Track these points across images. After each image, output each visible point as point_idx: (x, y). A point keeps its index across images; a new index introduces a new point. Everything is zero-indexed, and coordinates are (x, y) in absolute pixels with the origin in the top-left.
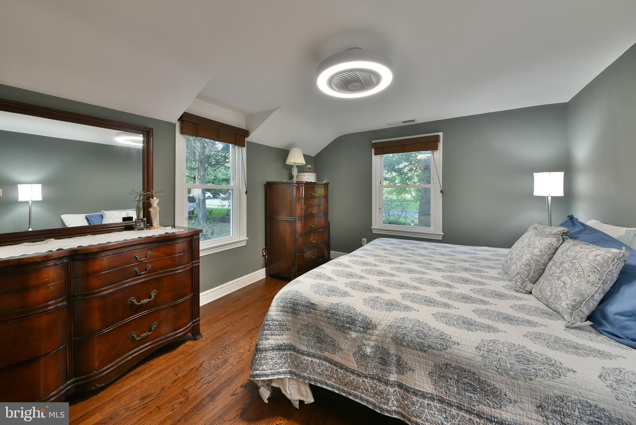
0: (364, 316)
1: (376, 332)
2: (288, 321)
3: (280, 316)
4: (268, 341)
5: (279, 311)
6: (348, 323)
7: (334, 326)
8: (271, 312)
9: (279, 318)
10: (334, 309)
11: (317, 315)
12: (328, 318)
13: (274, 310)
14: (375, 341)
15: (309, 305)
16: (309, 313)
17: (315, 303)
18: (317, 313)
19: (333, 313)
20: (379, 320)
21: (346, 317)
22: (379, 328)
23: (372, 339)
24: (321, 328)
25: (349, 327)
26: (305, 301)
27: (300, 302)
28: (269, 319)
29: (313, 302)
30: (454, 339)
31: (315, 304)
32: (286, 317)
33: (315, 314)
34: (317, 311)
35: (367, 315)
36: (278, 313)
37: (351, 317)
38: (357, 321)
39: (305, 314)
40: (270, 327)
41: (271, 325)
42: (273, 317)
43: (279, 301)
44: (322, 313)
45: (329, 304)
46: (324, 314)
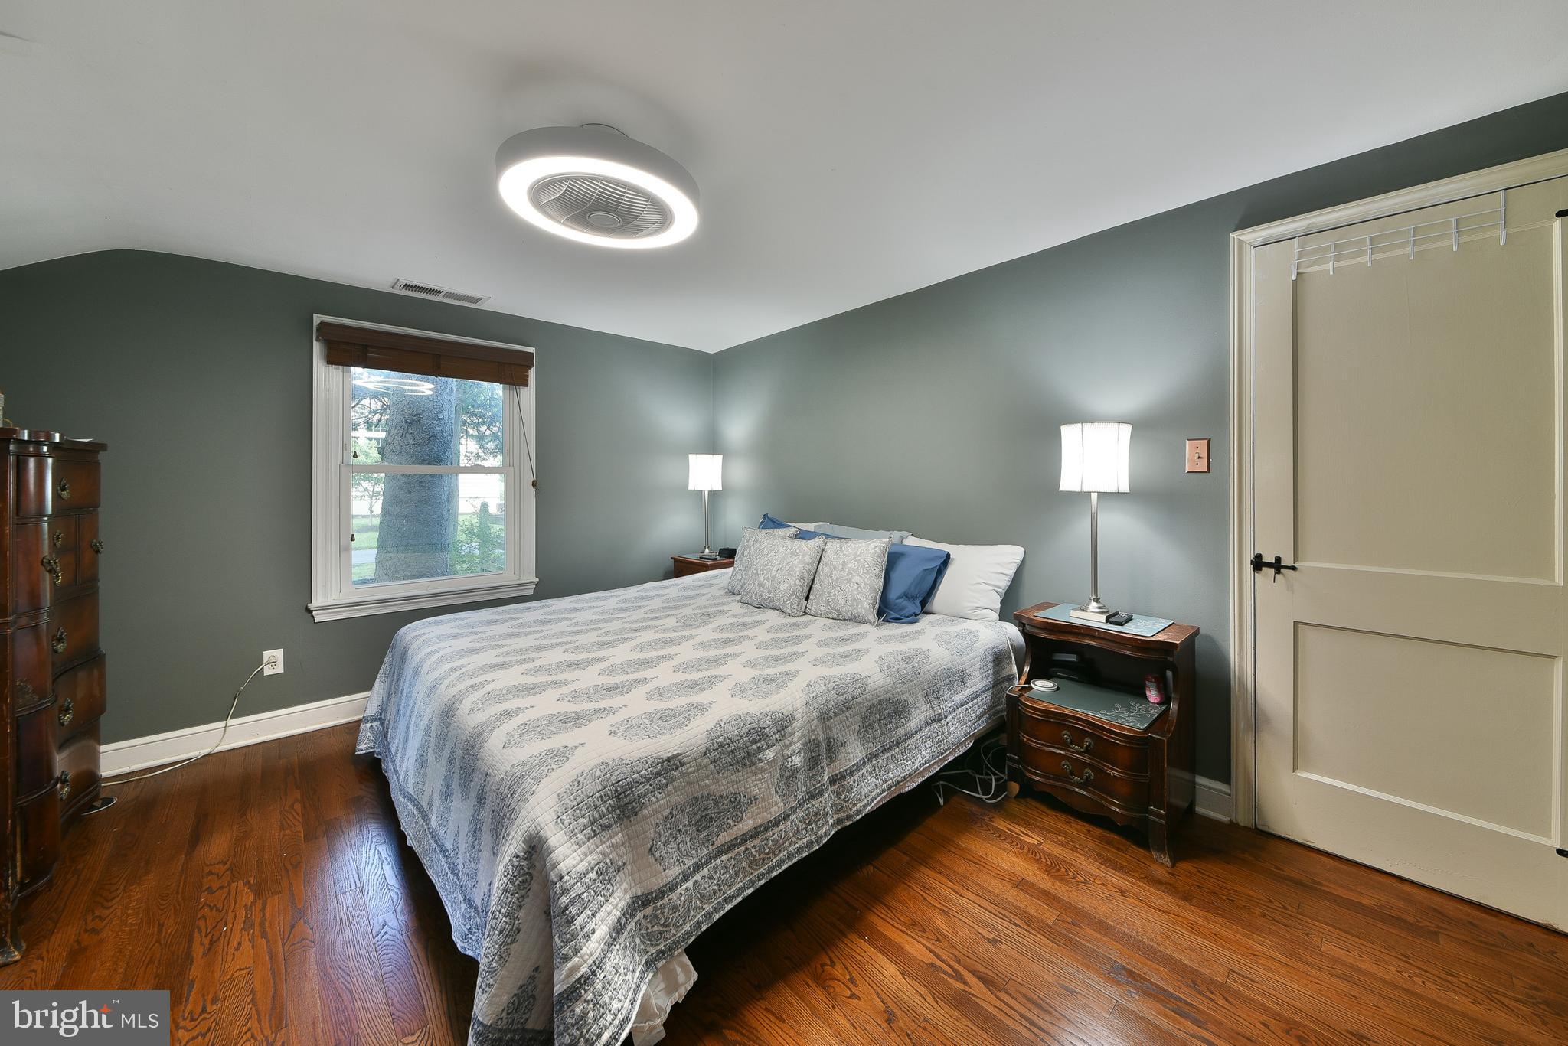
0: (770, 714)
1: (797, 724)
2: (615, 847)
3: (591, 853)
4: (593, 938)
5: (584, 843)
6: (755, 741)
7: (730, 767)
8: (567, 861)
9: (592, 859)
10: (719, 736)
11: (689, 774)
12: (715, 761)
13: (569, 851)
14: (800, 738)
15: (662, 766)
16: (667, 785)
17: (675, 753)
18: (690, 770)
19: (721, 746)
20: (791, 705)
21: (748, 733)
22: (797, 716)
23: (796, 739)
24: (705, 794)
25: (758, 748)
26: (647, 766)
27: (636, 778)
28: (572, 882)
29: (669, 755)
30: (863, 674)
31: (675, 756)
32: (607, 844)
33: (683, 775)
34: (688, 765)
35: (772, 710)
36: (584, 849)
37: (754, 729)
38: (765, 728)
39: (660, 793)
40: (583, 900)
41: (583, 893)
42: (577, 869)
43: (566, 823)
44: (700, 760)
45: (704, 736)
46: (706, 761)
